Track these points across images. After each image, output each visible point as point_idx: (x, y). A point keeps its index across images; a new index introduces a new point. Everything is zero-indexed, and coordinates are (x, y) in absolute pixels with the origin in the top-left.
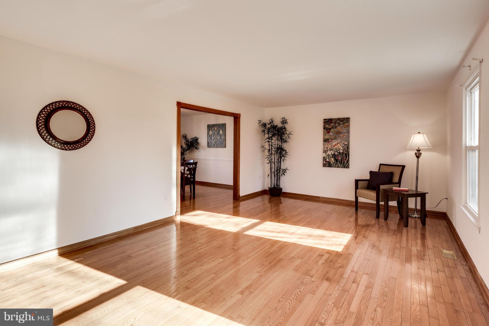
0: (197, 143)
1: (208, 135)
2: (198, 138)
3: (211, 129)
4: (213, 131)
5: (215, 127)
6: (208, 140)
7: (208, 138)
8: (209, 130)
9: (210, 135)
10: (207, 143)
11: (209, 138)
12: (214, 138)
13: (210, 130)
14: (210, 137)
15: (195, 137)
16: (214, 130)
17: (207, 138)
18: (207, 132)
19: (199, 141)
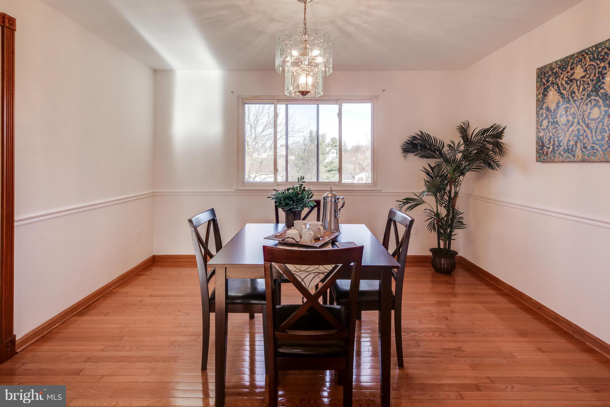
0: (498, 148)
1: (541, 108)
2: (504, 129)
3: (553, 83)
4: (565, 89)
5: (572, 69)
6: (538, 132)
7: (539, 124)
8: (546, 90)
9: (548, 109)
10: (537, 143)
11: (545, 123)
12: (570, 118)
13: (548, 87)
14: (547, 116)
15: (492, 127)
16: (571, 81)
17: (537, 122)
18: (538, 100)
19: (505, 140)
